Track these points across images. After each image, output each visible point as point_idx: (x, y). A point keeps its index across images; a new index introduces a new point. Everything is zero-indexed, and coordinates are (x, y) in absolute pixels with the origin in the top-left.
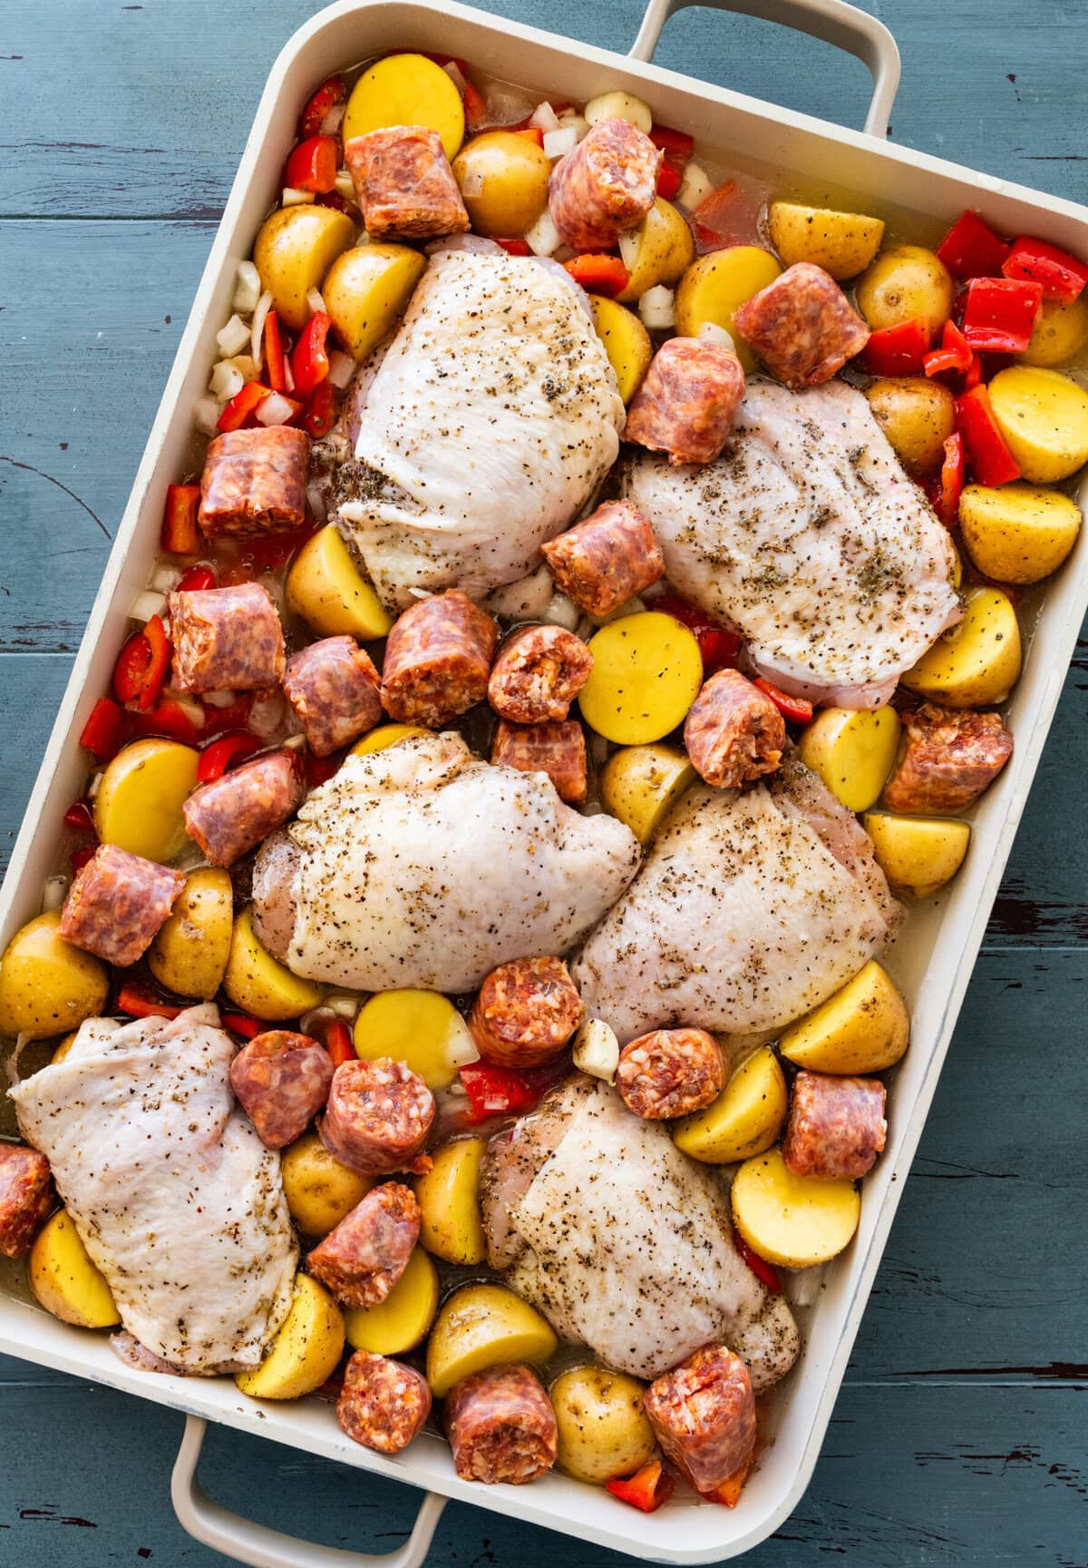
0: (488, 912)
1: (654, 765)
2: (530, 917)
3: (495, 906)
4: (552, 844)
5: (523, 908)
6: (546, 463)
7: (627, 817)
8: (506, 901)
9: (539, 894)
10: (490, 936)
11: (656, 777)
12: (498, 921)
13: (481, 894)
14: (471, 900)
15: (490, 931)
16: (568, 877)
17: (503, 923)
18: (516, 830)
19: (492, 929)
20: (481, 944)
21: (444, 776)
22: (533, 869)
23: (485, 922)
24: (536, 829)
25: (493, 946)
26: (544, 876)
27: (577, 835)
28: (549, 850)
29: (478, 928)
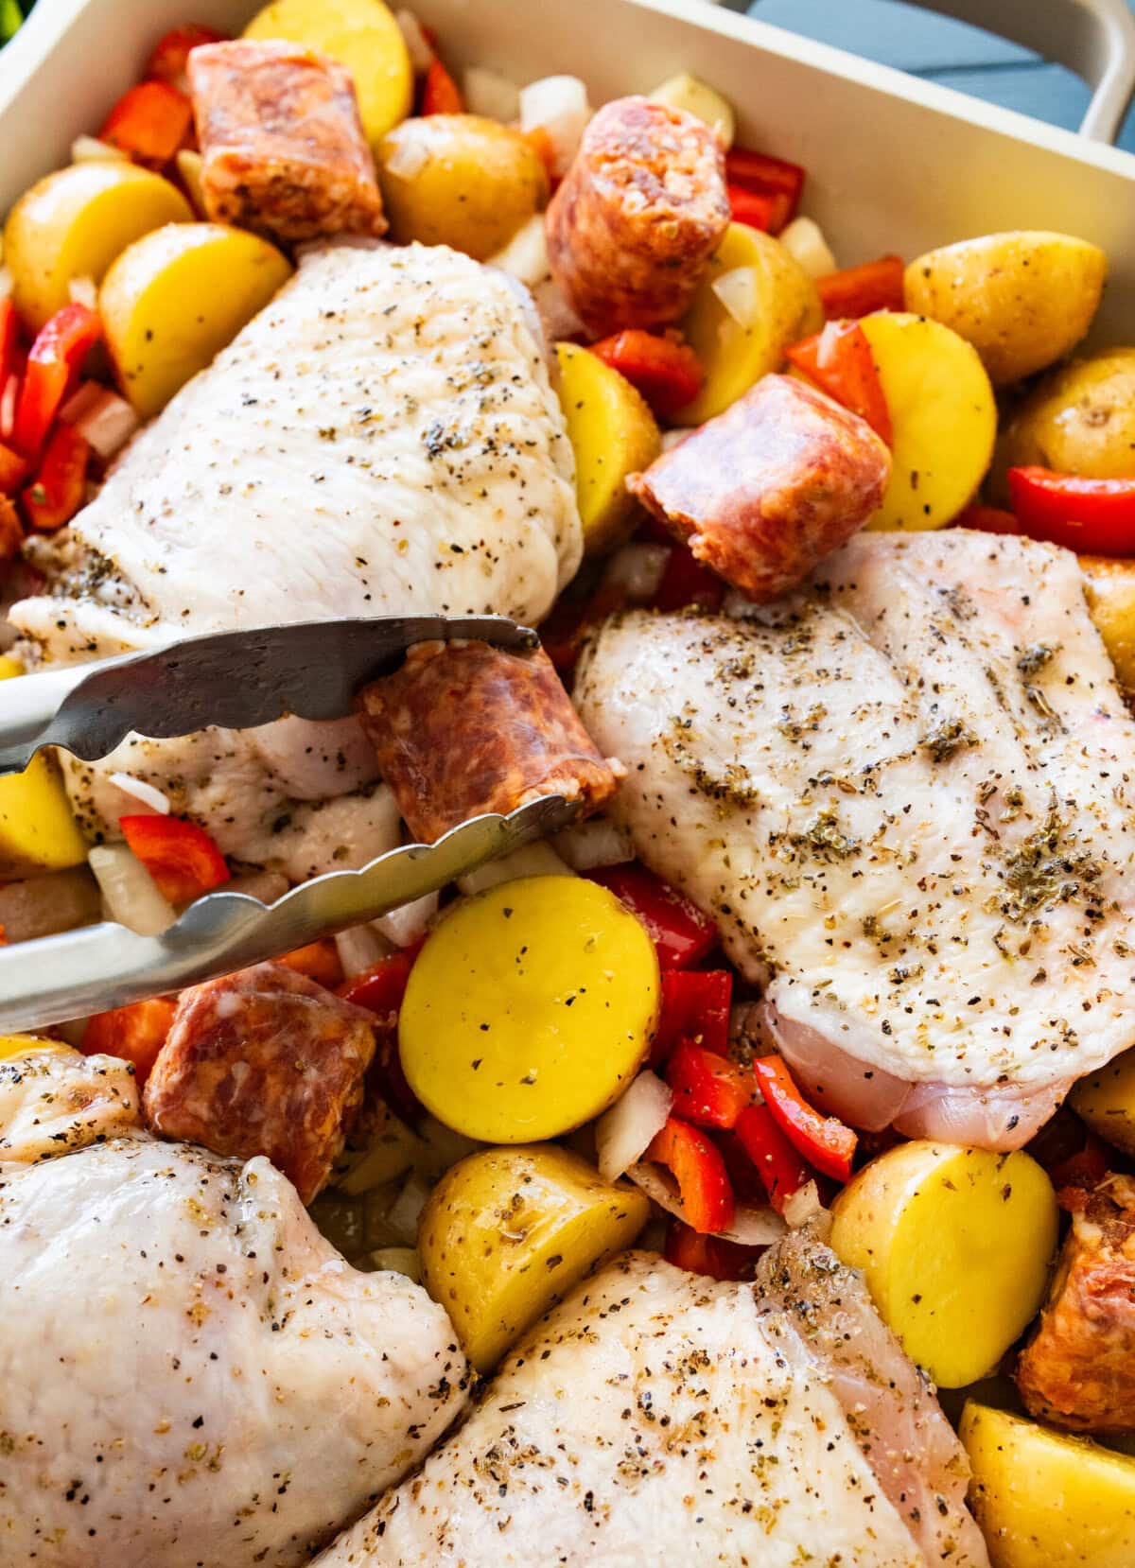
0: (68, 1446)
1: (524, 1191)
2: (171, 1477)
3: (90, 1432)
4: (253, 1309)
5: (155, 1449)
6: (402, 567)
7: (445, 1292)
8: (116, 1427)
9: (198, 1423)
10: (68, 1510)
11: (519, 1218)
12: (91, 1474)
13: (59, 1400)
14: (32, 1410)
15: (70, 1496)
16: (280, 1397)
17: (103, 1482)
18: (171, 1263)
19: (74, 1492)
20: (46, 1524)
21: (60, 1137)
22: (193, 1360)
23: (60, 1470)
24: (221, 1269)
25: (75, 1536)
26: (216, 1378)
27: (322, 1306)
28: (242, 1326)
29: (42, 1484)
